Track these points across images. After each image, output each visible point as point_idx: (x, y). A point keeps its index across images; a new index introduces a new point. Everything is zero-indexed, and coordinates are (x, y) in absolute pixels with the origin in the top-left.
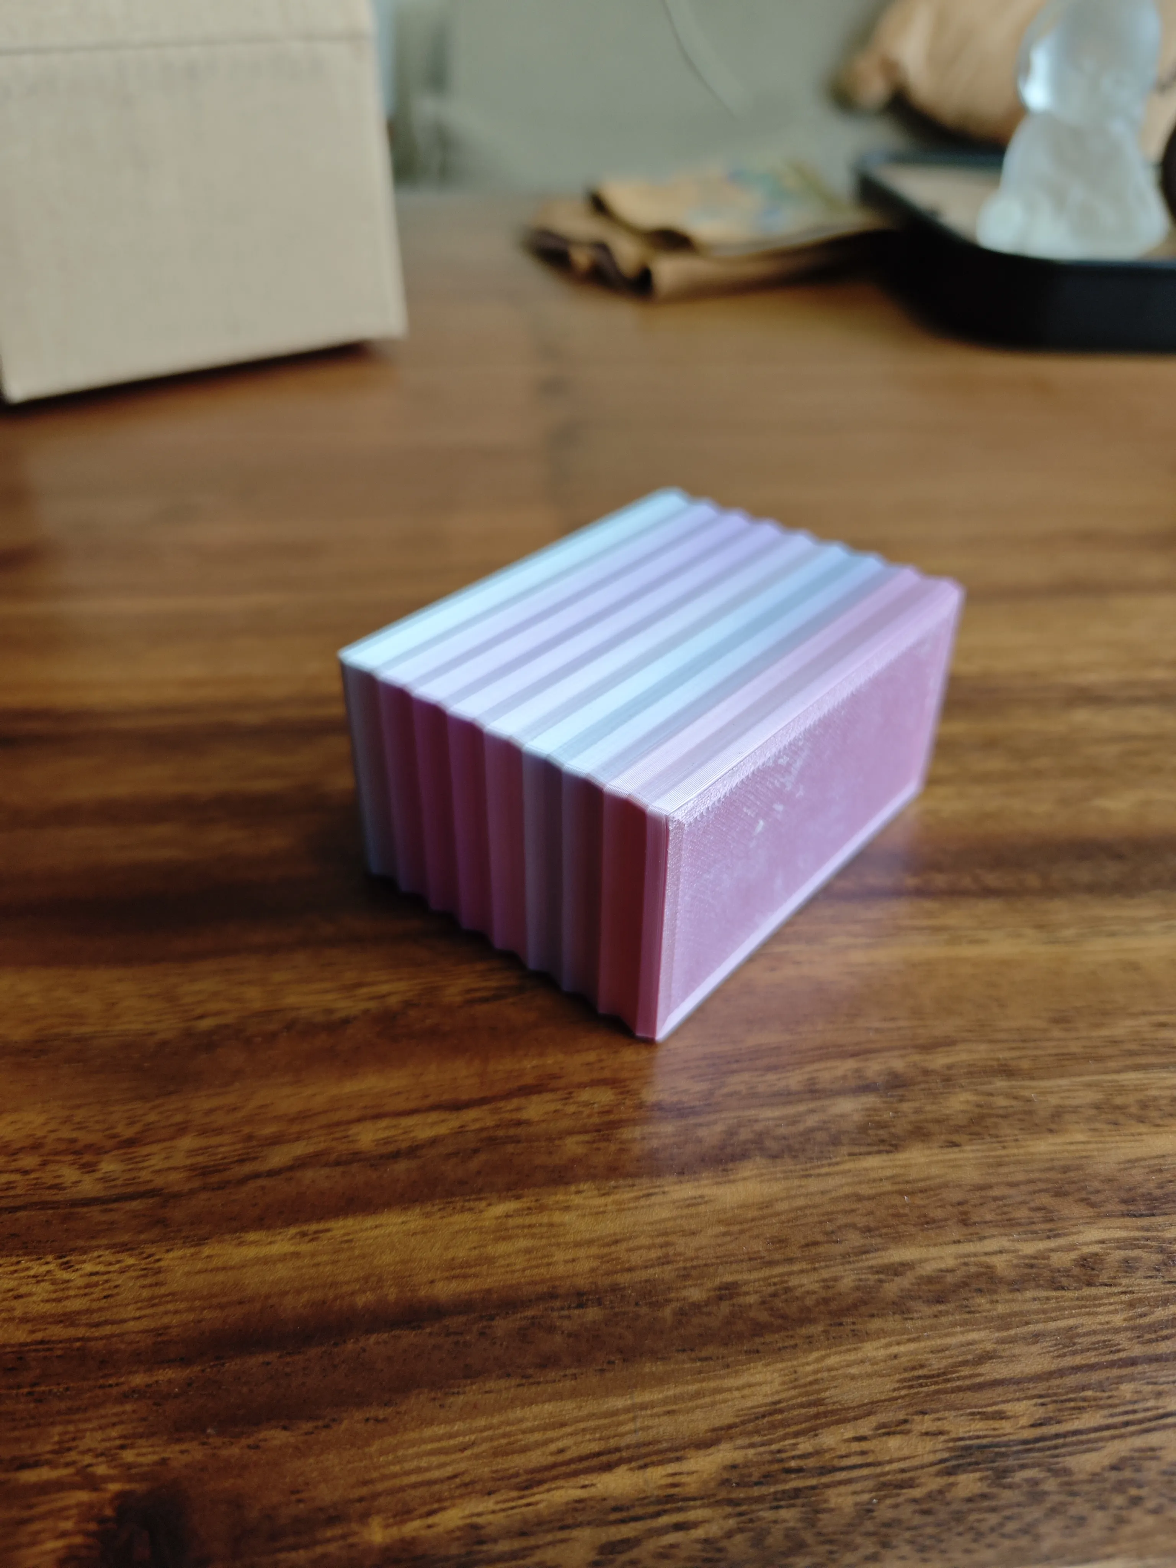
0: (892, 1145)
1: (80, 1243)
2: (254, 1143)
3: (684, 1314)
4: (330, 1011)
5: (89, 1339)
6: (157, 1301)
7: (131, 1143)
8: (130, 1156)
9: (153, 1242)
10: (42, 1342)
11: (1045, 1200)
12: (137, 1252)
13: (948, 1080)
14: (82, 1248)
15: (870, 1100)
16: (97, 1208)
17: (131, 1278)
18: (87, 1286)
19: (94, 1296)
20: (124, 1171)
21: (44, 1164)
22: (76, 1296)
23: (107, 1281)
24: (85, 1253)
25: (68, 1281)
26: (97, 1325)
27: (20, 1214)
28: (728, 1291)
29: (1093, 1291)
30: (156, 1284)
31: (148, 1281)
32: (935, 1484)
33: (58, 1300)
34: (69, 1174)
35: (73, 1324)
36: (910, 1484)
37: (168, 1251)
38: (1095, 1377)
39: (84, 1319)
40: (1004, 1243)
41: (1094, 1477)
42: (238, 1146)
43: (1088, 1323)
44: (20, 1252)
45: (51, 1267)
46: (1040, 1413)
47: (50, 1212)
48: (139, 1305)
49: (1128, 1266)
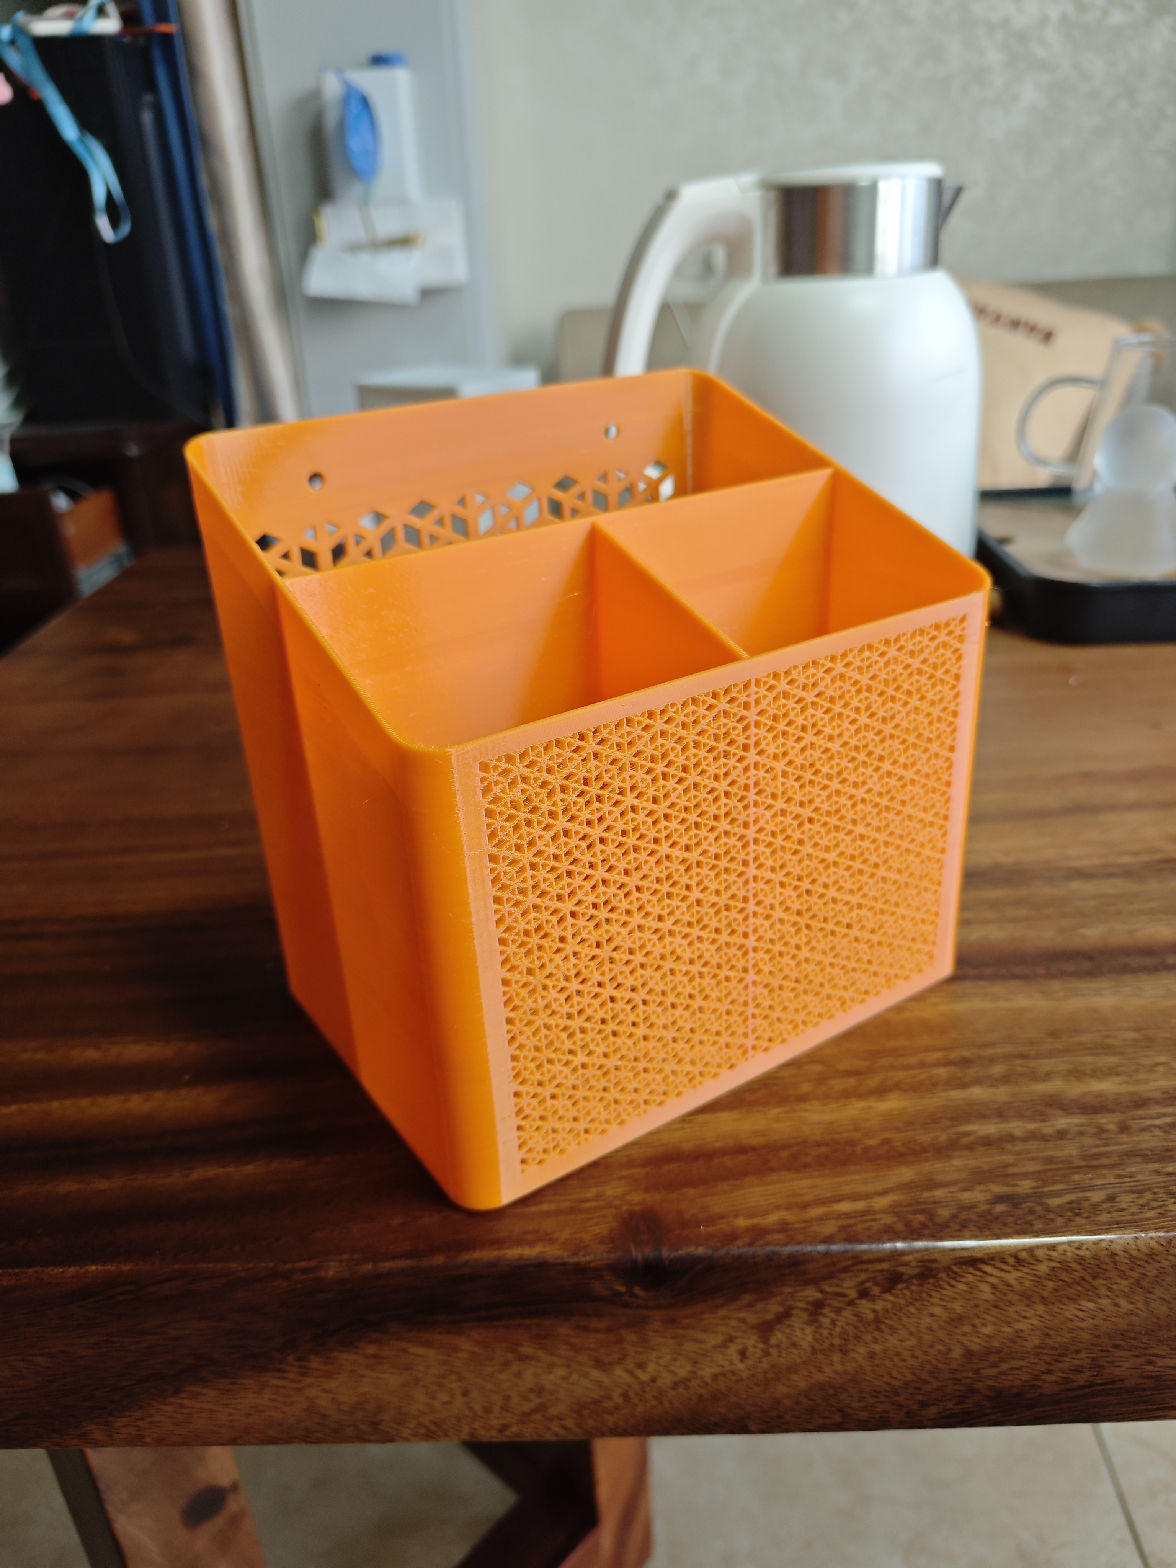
0: (964, 1086)
3: (867, 1149)
11: (1040, 1108)
13: (992, 1060)
15: (952, 1069)
28: (887, 1141)
29: (1062, 1142)
32: (985, 1207)
36: (975, 1207)
38: (1062, 1172)
40: (1019, 1124)
41: (1059, 1206)
43: (1058, 1153)
46: (1034, 1184)
49: (1081, 1134)
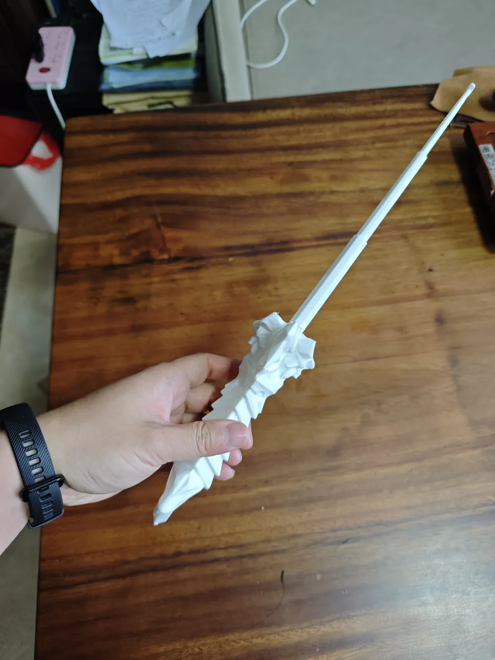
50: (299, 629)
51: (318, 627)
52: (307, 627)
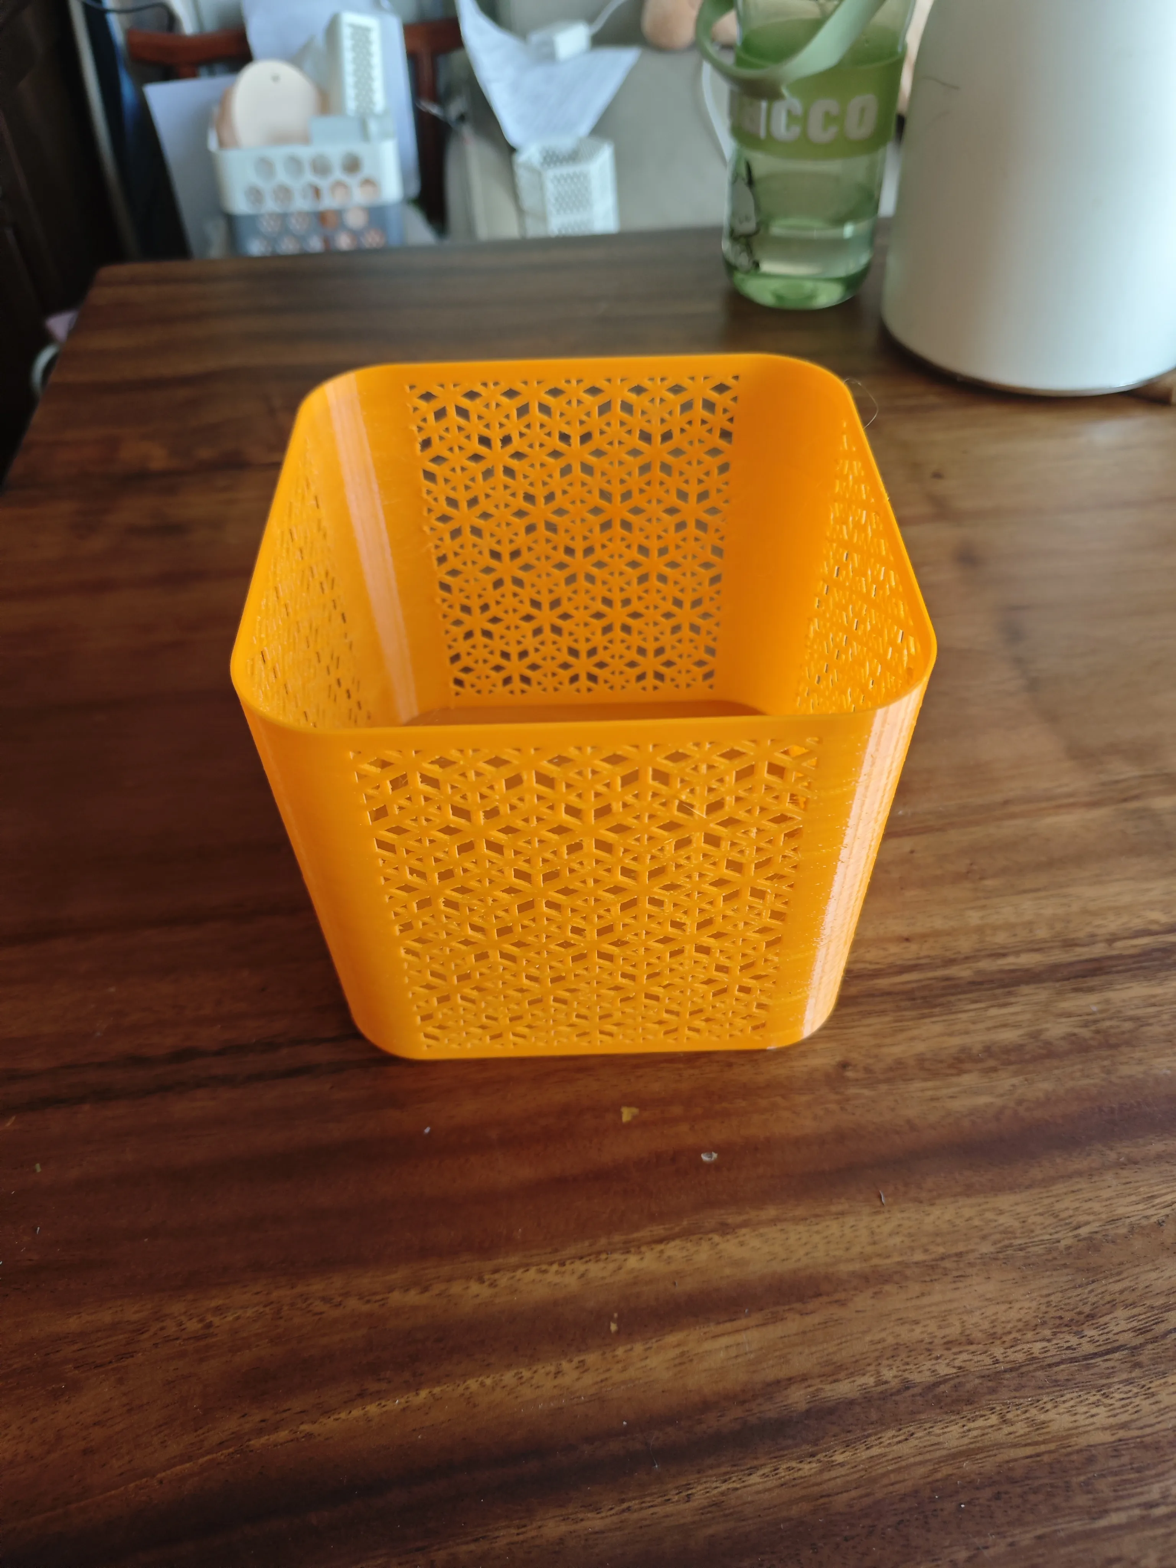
1: (1104, 1381)
2: (1156, 1312)
4: (1147, 1217)
5: (1144, 1436)
6: (1162, 1412)
7: (1091, 1316)
8: (1096, 1326)
9: (1141, 1378)
10: (1120, 1440)
12: (1136, 1384)
14: (1106, 1384)
16: (1099, 1359)
17: (1142, 1400)
18: (1123, 1406)
19: (1130, 1412)
20: (1099, 1335)
21: (1055, 1334)
22: (1121, 1413)
23: (1131, 1403)
24: (1110, 1388)
25: (1111, 1405)
26: (1141, 1428)
27: (1062, 1367)
30: (1157, 1402)
31: (1152, 1400)
33: (1115, 1416)
34: (1074, 1341)
35: (1129, 1429)
37: (1151, 1382)
39: (1133, 1425)
42: (1149, 1314)
44: (1077, 1389)
45: (1098, 1397)
47: (1077, 1364)
48: (1155, 1415)
50: (551, 1264)
51: (616, 1256)
52: (581, 1258)
